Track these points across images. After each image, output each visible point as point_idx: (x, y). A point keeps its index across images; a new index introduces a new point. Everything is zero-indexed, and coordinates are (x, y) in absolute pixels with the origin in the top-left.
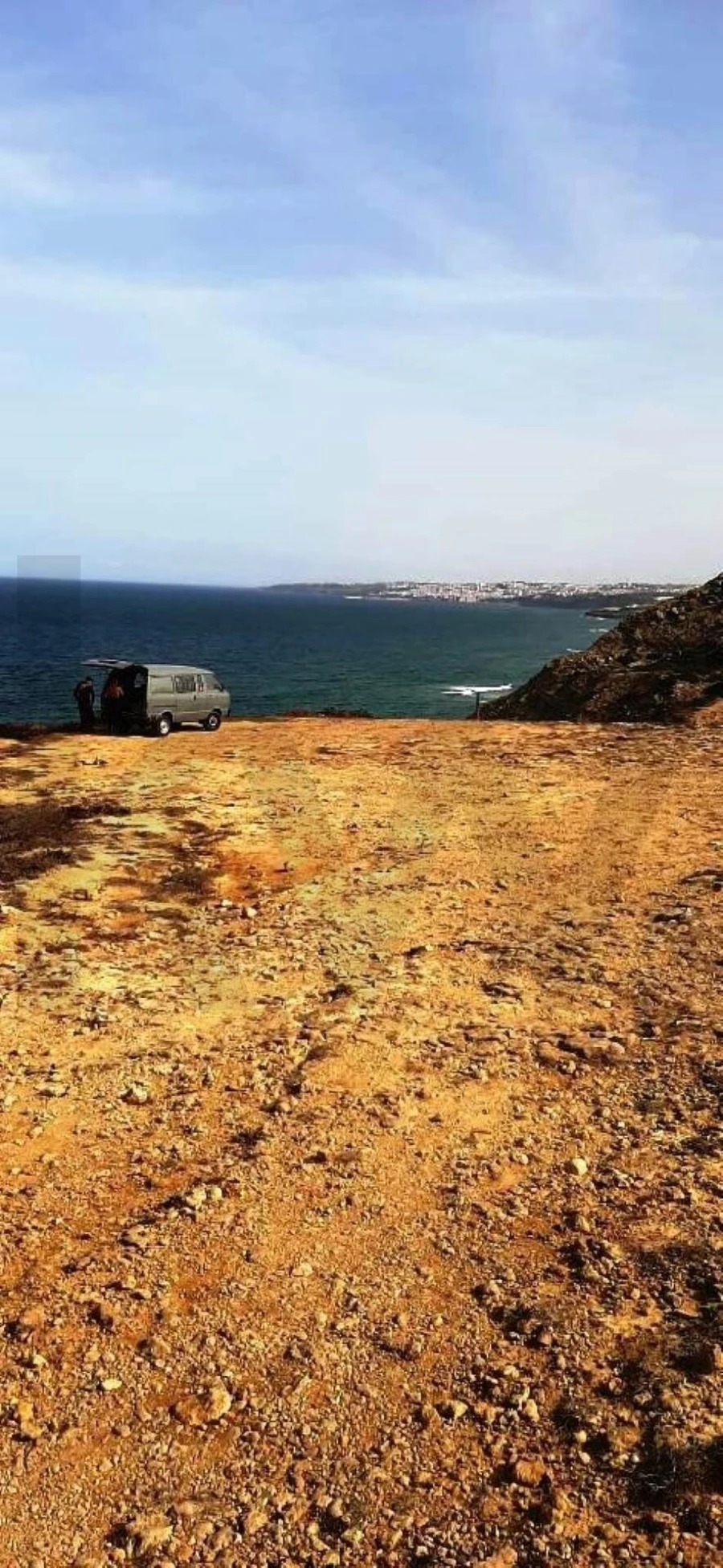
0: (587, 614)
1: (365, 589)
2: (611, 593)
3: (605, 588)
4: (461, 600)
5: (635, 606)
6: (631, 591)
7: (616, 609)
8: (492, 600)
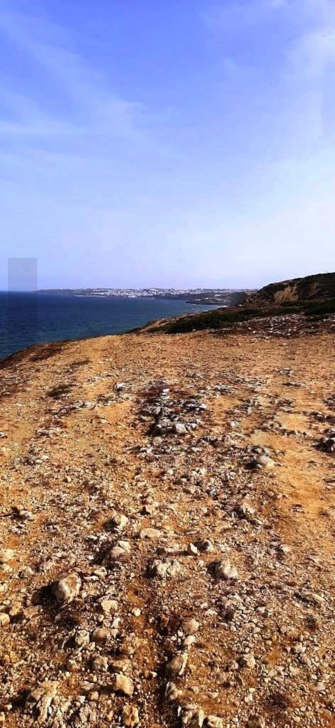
0: (187, 302)
1: (83, 292)
2: (194, 293)
3: (191, 291)
4: (129, 296)
5: (207, 299)
6: (203, 292)
7: (199, 300)
8: (142, 296)
